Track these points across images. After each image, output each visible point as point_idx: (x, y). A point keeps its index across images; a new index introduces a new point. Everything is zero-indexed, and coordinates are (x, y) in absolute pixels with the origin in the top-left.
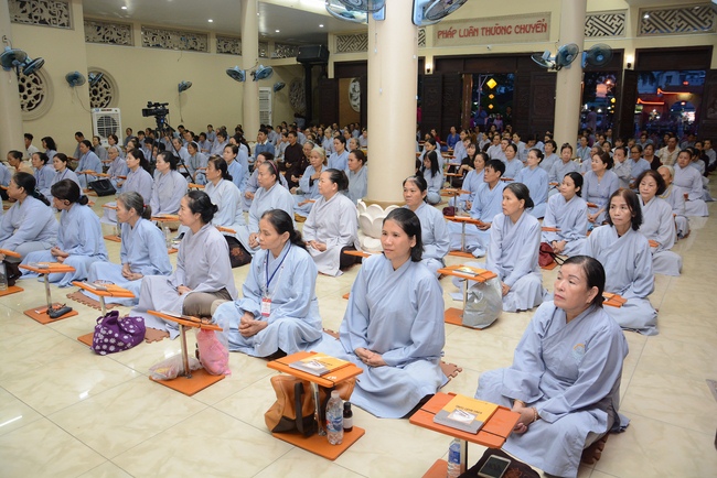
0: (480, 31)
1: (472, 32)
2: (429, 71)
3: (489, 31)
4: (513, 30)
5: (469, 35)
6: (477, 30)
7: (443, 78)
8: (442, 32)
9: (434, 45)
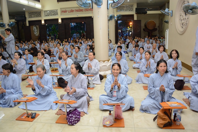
0: (74, 11)
1: (72, 11)
2: (60, 22)
3: (77, 11)
4: (84, 10)
5: (71, 12)
6: (73, 10)
7: (65, 24)
8: (63, 11)
9: (61, 15)
